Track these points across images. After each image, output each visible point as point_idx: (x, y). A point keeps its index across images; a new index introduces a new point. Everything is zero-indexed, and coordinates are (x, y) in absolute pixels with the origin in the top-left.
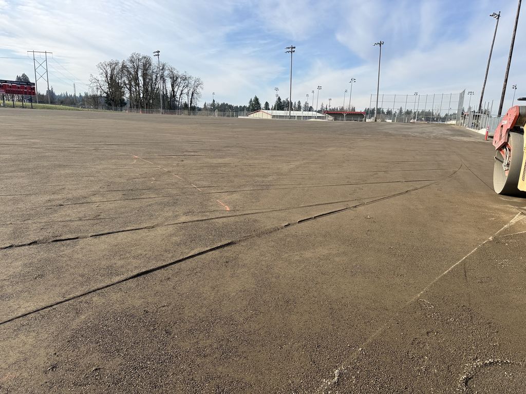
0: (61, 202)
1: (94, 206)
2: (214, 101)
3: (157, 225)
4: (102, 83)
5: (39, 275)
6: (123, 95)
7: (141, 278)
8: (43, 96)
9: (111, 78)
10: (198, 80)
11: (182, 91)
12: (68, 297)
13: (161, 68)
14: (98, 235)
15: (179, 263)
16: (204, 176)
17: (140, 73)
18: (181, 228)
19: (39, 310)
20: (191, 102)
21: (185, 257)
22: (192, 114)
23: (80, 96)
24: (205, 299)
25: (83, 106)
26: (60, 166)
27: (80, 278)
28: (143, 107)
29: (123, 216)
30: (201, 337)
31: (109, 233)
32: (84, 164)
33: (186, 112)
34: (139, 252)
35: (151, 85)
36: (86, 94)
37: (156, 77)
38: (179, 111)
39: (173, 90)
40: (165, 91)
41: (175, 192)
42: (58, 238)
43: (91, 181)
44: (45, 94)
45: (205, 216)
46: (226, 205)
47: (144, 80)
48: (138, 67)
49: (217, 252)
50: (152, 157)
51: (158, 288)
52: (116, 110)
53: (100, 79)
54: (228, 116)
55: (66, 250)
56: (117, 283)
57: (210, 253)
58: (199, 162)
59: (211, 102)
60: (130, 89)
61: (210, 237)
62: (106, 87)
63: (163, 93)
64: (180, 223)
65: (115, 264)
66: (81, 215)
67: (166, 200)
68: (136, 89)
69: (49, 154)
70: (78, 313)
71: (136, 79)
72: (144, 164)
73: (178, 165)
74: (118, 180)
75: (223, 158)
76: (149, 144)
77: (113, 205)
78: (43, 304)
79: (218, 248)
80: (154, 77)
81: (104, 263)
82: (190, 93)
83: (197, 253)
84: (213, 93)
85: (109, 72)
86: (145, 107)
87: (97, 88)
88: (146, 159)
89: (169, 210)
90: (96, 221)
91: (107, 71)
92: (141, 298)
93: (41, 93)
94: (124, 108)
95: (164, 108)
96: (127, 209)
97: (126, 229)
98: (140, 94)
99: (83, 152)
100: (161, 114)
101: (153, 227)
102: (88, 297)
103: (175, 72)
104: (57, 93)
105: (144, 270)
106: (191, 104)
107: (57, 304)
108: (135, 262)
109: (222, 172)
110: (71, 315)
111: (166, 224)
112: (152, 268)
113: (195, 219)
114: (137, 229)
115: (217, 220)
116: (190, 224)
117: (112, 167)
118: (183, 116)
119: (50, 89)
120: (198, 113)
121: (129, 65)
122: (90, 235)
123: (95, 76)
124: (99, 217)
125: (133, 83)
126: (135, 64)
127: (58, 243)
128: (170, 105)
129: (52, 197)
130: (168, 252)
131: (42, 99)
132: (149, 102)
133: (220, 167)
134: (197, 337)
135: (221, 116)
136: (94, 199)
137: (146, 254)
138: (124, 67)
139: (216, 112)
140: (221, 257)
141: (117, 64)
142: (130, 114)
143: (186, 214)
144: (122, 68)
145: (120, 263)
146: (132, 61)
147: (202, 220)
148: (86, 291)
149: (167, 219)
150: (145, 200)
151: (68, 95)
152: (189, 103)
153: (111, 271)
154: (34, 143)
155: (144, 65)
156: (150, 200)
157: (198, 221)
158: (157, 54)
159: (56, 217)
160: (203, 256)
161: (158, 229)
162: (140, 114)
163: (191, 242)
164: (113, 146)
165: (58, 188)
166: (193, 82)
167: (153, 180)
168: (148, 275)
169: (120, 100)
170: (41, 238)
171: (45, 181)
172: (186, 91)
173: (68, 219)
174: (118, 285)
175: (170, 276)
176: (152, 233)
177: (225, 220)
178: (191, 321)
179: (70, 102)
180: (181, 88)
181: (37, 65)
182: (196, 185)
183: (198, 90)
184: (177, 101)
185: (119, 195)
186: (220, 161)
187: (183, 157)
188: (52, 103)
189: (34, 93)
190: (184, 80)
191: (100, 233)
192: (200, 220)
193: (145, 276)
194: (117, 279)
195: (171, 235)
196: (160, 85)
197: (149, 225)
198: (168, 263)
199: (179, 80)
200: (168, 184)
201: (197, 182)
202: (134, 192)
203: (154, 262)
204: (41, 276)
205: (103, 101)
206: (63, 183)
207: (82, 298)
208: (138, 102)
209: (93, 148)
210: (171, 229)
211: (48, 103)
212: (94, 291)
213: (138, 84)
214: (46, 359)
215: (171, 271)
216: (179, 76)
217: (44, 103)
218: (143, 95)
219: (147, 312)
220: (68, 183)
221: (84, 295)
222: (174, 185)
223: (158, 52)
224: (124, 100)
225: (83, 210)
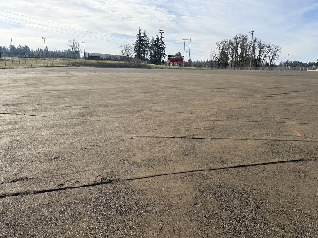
0: (195, 118)
1: (211, 122)
2: (288, 60)
3: (249, 139)
4: (217, 53)
5: (186, 154)
6: (228, 60)
7: (240, 169)
8: (186, 62)
9: (222, 50)
10: (278, 47)
11: (266, 55)
12: (200, 169)
13: (253, 41)
14: (214, 139)
15: (264, 165)
16: (280, 111)
17: (239, 46)
18: (265, 143)
19: (187, 172)
20: (271, 61)
21: (268, 162)
22: (270, 69)
23: (204, 62)
24: (283, 193)
25: (205, 67)
26: (194, 99)
27: (206, 160)
28: (238, 66)
29: (227, 130)
30: (281, 217)
31: (220, 139)
32: (206, 99)
33: (267, 68)
34: (238, 153)
35: (246, 52)
36: (207, 60)
37: (250, 47)
38: (262, 68)
39: (259, 55)
40: (254, 56)
41: (260, 120)
42: (194, 137)
43: (210, 109)
44: (187, 62)
45: (282, 138)
46: (298, 133)
47: (242, 50)
48: (239, 42)
49: (291, 164)
50: (244, 96)
51: (251, 177)
52: (222, 69)
53: (216, 51)
54: (298, 70)
55: (198, 143)
56: (227, 168)
57: (287, 163)
58: (276, 101)
59: (286, 61)
60: (232, 56)
61: (286, 152)
62: (218, 56)
63: (253, 57)
64: (264, 140)
65: (224, 157)
66: (205, 126)
67: (254, 124)
68: (236, 56)
69: (189, 93)
70: (206, 179)
71: (237, 49)
72: (239, 101)
73: (261, 102)
74: (224, 109)
75: (295, 99)
76: (243, 88)
77: (222, 123)
78: (189, 170)
79: (292, 161)
80: (248, 47)
81: (218, 155)
82: (272, 55)
83: (276, 161)
84: (289, 55)
85: (222, 47)
86: (240, 66)
87: (214, 57)
88: (240, 97)
89: (256, 130)
90: (212, 131)
91: (220, 47)
92: (240, 180)
93: (186, 61)
94: (227, 67)
95: (252, 66)
96: (230, 126)
97: (230, 138)
98: (238, 59)
99: (205, 92)
100: (250, 70)
101: (246, 140)
102: (210, 172)
103: (262, 43)
104: (193, 61)
105: (242, 165)
106: (271, 63)
107: (195, 171)
108: (236, 159)
109: (293, 109)
110: (202, 179)
111: (254, 139)
112: (246, 164)
113: (274, 139)
114: (236, 139)
115: (291, 142)
116: (271, 141)
117: (221, 101)
118: (264, 71)
119: (190, 59)
120: (275, 69)
121: (233, 41)
122: (210, 138)
123: (213, 50)
124: (214, 129)
125: (234, 52)
126: (237, 41)
127: (194, 139)
128: (256, 64)
129: (191, 115)
130: (256, 157)
131: (186, 65)
132: (243, 63)
133: (293, 105)
134: (279, 216)
135: (293, 70)
136: (211, 118)
137: (242, 155)
138: (230, 43)
139: (289, 68)
140: (295, 168)
141: (226, 42)
142: (231, 71)
143: (268, 134)
144: (229, 44)
145: (227, 157)
146: (235, 39)
147: (280, 140)
148: (209, 168)
149: (255, 136)
150: (240, 122)
151: (198, 61)
152: (270, 62)
153: (222, 160)
154: (182, 87)
155: (243, 41)
156: (243, 122)
157: (276, 140)
158: (252, 33)
159: (193, 125)
160: (281, 164)
161: (250, 141)
162: (236, 71)
163: (272, 153)
164: (221, 89)
165: (193, 111)
166: (275, 49)
167: (245, 111)
168: (244, 168)
169: (226, 62)
170: (186, 135)
171: (187, 107)
172: (268, 54)
173: (198, 127)
174: (226, 169)
175: (258, 172)
176: (245, 143)
177: (297, 142)
178: (274, 204)
179: (199, 65)
180: (265, 53)
181: (186, 46)
182: (274, 116)
183: (277, 54)
184: (261, 62)
185: (225, 118)
186: (293, 101)
187: (265, 97)
188: (190, 66)
189: (183, 61)
190: (268, 48)
191: (216, 138)
192: (278, 140)
193: (242, 168)
194: (225, 166)
195: (258, 147)
196: (251, 52)
197: (243, 138)
198: (256, 163)
199: (265, 48)
200: (255, 114)
201: (275, 115)
202: (233, 117)
203: (247, 161)
204: (187, 155)
205: (216, 63)
206: (196, 108)
207: (207, 172)
208: (236, 63)
209: (210, 91)
210: (257, 143)
211: (188, 66)
212: (213, 169)
213: (237, 53)
214: (191, 198)
215: (258, 169)
216: (265, 45)
217: (186, 66)
218: (240, 59)
219: (244, 190)
220: (198, 109)
221: (208, 170)
222: (259, 115)
223: (253, 31)
224: (228, 62)
225: (206, 124)
